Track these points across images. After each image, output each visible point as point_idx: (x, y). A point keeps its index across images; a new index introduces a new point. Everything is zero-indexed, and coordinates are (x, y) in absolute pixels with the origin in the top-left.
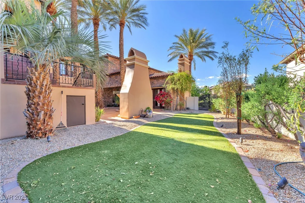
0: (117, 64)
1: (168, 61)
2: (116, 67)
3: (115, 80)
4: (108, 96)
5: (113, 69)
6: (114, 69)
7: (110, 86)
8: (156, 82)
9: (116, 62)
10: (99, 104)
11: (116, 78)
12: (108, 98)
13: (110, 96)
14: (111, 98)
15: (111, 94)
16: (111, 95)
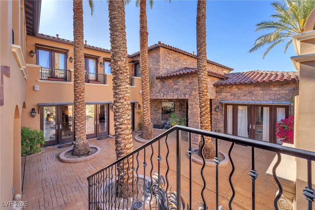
0: (172, 59)
1: (251, 51)
2: (171, 64)
3: (172, 87)
4: (155, 110)
5: (166, 67)
6: (168, 67)
7: (163, 97)
8: (261, 92)
9: (171, 56)
10: (147, 130)
11: (176, 85)
12: (155, 112)
13: (157, 110)
14: (159, 113)
15: (159, 107)
16: (159, 109)
